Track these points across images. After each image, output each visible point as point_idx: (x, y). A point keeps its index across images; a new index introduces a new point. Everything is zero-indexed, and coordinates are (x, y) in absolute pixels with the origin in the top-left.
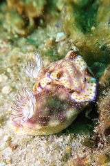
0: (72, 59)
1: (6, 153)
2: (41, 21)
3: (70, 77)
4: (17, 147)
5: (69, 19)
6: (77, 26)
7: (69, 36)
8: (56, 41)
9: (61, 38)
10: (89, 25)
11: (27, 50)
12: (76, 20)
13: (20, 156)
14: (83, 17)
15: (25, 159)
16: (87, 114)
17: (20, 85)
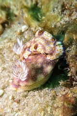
0: (41, 35)
1: (14, 106)
2: (6, 25)
3: (43, 46)
4: (20, 100)
5: (27, 16)
6: (33, 19)
7: (29, 26)
8: (23, 31)
9: (25, 29)
10: (40, 17)
11: (5, 43)
12: (31, 16)
13: (24, 105)
14: (35, 13)
15: (27, 106)
16: (59, 67)
17: (7, 64)
